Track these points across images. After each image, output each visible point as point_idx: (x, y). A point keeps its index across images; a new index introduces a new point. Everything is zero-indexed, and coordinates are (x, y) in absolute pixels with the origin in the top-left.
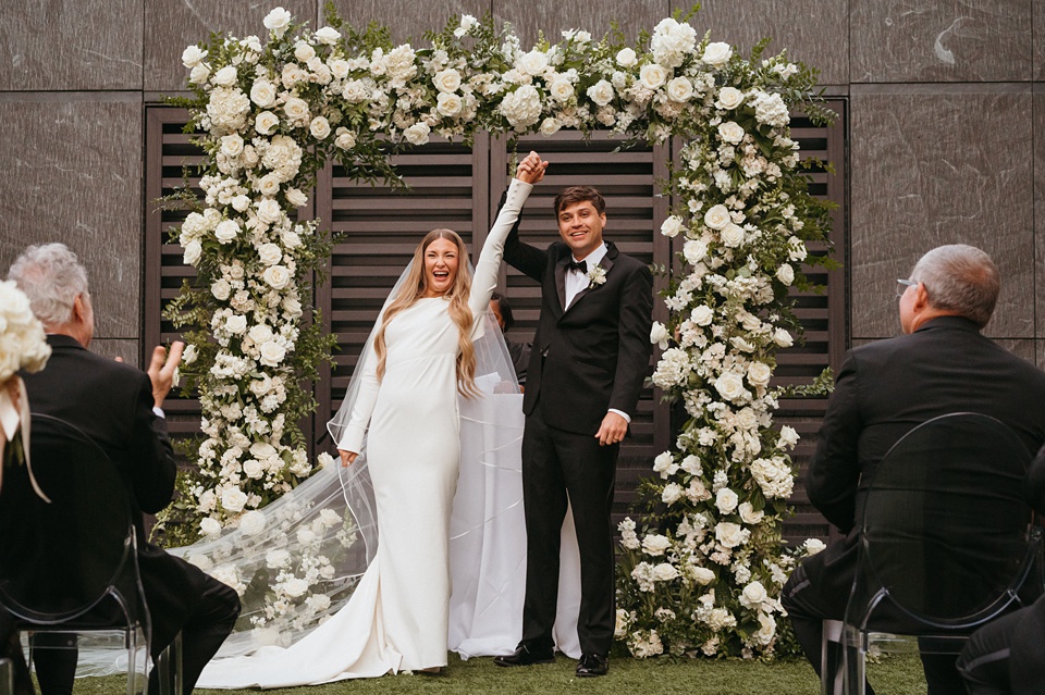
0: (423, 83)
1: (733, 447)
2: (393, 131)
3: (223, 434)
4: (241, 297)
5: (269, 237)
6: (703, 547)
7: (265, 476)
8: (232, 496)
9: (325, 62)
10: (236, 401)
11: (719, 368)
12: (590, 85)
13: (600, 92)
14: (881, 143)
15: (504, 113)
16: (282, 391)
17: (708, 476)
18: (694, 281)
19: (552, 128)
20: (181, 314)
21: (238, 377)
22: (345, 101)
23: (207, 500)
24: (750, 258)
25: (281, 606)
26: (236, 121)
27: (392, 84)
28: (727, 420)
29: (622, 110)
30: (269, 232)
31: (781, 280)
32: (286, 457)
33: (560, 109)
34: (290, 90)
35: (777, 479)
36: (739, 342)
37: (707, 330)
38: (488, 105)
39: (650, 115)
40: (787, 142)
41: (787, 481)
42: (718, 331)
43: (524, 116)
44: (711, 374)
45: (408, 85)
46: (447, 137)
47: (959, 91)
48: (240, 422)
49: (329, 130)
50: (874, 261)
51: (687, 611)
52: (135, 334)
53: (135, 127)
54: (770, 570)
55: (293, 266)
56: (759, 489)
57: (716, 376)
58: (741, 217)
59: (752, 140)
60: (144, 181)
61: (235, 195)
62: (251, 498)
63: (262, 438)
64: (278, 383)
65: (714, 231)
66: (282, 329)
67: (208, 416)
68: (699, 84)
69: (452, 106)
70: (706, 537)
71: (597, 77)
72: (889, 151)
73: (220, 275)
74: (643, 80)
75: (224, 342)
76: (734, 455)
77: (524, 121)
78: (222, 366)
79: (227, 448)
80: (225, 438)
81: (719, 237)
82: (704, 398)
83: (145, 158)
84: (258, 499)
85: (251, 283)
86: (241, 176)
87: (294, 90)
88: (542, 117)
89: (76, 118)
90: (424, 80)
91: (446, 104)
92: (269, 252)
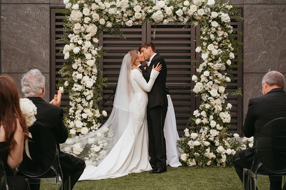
0: (131, 9)
1: (214, 109)
2: (122, 22)
3: (76, 106)
4: (81, 69)
5: (88, 52)
6: (207, 136)
7: (88, 118)
8: (79, 123)
9: (103, 3)
10: (79, 97)
11: (211, 88)
12: (177, 11)
13: (179, 12)
14: (251, 20)
15: (153, 18)
16: (92, 94)
17: (208, 117)
18: (204, 64)
19: (166, 22)
20: (64, 73)
21: (80, 90)
22: (109, 14)
23: (72, 124)
24: (219, 58)
25: (92, 154)
26: (79, 19)
27: (122, 10)
28: (213, 102)
29: (185, 17)
30: (88, 50)
31: (228, 64)
32: (93, 112)
33: (168, 17)
34: (94, 11)
35: (226, 118)
36: (216, 81)
37: (208, 78)
38: (149, 15)
39: (193, 18)
40: (230, 26)
41: (229, 118)
42: (211, 78)
43: (159, 19)
44: (209, 89)
45: (126, 10)
46: (137, 24)
47: (272, 6)
48: (81, 103)
49: (105, 22)
50: (249, 52)
51: (203, 153)
52: (48, 72)
53: (48, 14)
54: (224, 142)
55: (95, 60)
56: (222, 120)
57: (210, 90)
58: (217, 47)
59: (220, 26)
60: (50, 29)
61: (78, 40)
62: (84, 124)
63: (87, 107)
64: (91, 92)
65: (210, 51)
66: (92, 77)
67: (72, 101)
68: (206, 11)
69: (139, 16)
70: (207, 133)
71: (178, 8)
72: (254, 22)
73: (74, 62)
74: (191, 9)
75: (76, 81)
76: (215, 111)
77: (159, 20)
78: (75, 88)
79: (77, 110)
80: (76, 107)
81: (211, 52)
82: (207, 96)
83: (50, 23)
84: (86, 124)
85: (83, 64)
86: (80, 34)
87: (95, 11)
88: (163, 19)
89: (31, 11)
90: (131, 8)
91: (137, 15)
92: (88, 56)
